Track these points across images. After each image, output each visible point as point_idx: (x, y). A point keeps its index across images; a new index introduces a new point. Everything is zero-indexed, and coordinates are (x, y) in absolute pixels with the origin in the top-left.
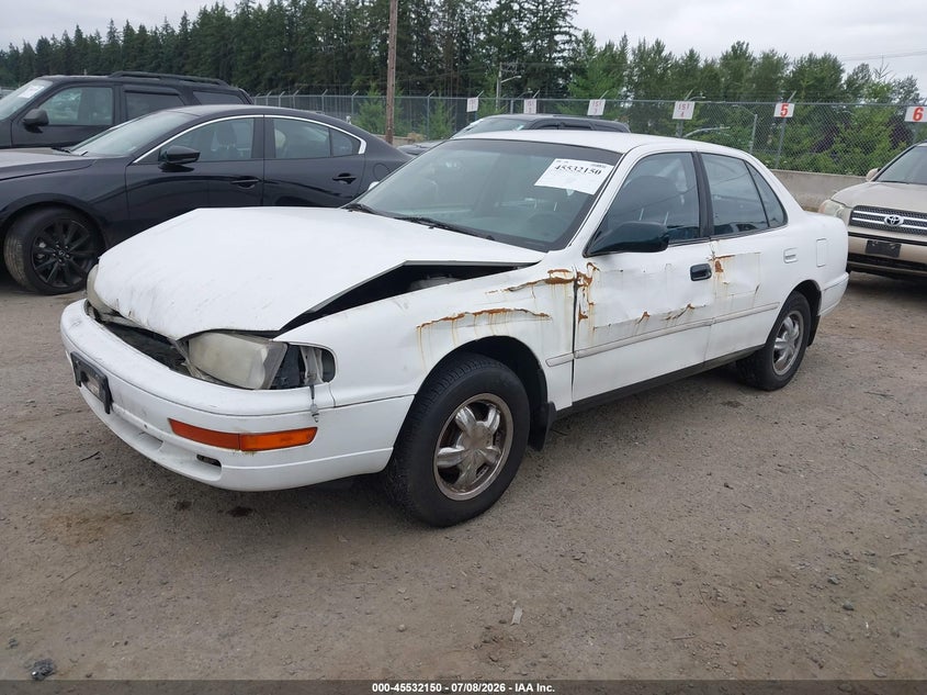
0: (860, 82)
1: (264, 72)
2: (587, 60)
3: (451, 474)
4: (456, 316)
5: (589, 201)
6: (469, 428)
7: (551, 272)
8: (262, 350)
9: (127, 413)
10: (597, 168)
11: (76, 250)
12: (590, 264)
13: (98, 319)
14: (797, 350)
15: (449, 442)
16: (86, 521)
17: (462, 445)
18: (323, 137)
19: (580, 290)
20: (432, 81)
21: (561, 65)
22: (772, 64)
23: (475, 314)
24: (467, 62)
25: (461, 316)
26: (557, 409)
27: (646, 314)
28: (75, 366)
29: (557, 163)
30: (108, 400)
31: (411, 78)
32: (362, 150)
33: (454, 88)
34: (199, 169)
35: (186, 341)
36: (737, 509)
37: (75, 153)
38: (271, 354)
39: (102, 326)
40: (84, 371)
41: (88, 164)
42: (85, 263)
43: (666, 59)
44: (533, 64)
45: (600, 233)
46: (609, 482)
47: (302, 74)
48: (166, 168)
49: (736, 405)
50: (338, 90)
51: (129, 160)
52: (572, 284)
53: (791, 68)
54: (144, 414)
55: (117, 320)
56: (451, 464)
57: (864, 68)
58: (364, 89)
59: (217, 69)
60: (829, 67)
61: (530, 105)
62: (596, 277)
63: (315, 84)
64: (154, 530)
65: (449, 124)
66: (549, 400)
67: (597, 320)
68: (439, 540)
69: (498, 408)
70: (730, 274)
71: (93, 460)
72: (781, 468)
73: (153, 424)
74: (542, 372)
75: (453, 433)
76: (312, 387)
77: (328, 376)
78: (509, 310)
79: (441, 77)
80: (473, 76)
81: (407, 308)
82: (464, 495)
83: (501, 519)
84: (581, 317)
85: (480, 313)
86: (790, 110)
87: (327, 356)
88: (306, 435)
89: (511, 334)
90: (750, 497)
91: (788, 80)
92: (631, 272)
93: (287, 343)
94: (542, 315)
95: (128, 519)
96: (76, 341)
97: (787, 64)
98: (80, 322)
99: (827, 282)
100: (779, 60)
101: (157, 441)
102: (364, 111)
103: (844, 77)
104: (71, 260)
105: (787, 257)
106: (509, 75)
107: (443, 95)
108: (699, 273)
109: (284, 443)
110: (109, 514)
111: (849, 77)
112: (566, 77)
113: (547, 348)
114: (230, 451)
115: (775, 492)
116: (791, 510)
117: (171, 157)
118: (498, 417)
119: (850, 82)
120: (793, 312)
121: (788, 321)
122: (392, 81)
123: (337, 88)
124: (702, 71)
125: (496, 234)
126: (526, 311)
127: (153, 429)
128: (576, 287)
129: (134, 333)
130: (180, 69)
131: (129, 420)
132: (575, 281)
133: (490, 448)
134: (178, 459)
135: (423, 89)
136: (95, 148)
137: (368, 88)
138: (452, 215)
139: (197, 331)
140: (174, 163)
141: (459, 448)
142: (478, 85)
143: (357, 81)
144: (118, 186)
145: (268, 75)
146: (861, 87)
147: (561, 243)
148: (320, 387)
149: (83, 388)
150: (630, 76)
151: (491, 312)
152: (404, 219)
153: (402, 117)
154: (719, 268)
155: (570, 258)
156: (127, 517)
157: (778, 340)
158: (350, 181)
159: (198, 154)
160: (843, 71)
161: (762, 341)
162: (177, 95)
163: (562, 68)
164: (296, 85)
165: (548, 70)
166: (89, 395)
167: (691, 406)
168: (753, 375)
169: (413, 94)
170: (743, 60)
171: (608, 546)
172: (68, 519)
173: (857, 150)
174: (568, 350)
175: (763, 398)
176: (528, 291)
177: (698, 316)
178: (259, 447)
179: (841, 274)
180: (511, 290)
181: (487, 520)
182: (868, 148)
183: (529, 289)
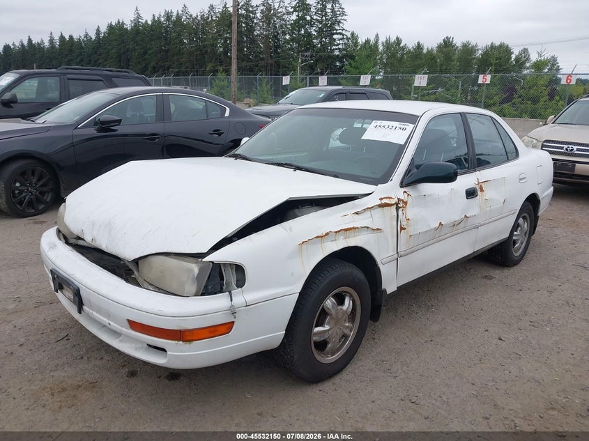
0: (524, 59)
1: (150, 63)
2: (354, 50)
3: (322, 346)
4: (324, 234)
5: (401, 149)
6: (333, 312)
7: (381, 199)
8: (195, 268)
9: (95, 313)
10: (403, 127)
11: (41, 186)
12: (405, 192)
13: (67, 242)
14: (526, 239)
15: (320, 324)
16: (64, 390)
17: (328, 324)
18: (200, 105)
19: (400, 210)
20: (257, 66)
21: (338, 53)
22: (468, 50)
23: (336, 232)
24: (278, 53)
25: (327, 234)
26: (388, 293)
27: (440, 223)
28: (54, 279)
29: (374, 123)
30: (79, 303)
31: (244, 64)
32: (227, 114)
33: (271, 70)
34: (121, 129)
35: (136, 262)
36: (512, 357)
37: (37, 121)
38: (201, 270)
39: (71, 248)
40: (61, 282)
41: (48, 129)
42: (46, 195)
43: (403, 48)
44: (321, 54)
45: (410, 171)
46: (422, 341)
47: (174, 63)
48: (99, 130)
49: (491, 278)
50: (197, 73)
51: (75, 126)
52: (395, 206)
53: (480, 52)
54: (108, 316)
55: (80, 242)
56: (322, 339)
57: (525, 51)
58: (215, 72)
59: (120, 61)
60: (504, 51)
61: (323, 80)
62: (410, 200)
63: (183, 69)
64: (114, 396)
65: (270, 92)
66: (383, 287)
67: (412, 230)
68: (314, 392)
69: (351, 296)
70: (489, 193)
71: (64, 341)
72: (532, 324)
73: (115, 323)
74: (379, 268)
75: (323, 317)
76: (230, 292)
77: (241, 283)
78: (357, 228)
79: (262, 63)
80: (282, 62)
81: (291, 231)
82: (331, 359)
83: (355, 373)
84: (402, 229)
85: (339, 231)
86: (488, 79)
87: (239, 269)
88: (226, 328)
89: (360, 245)
90: (518, 347)
91: (478, 59)
92: (430, 195)
93: (212, 262)
94: (378, 229)
95: (94, 387)
96: (53, 260)
97: (478, 50)
98: (55, 246)
99: (543, 193)
100: (473, 47)
101: (116, 334)
102: (216, 86)
103: (513, 56)
104: (38, 193)
105: (521, 179)
106: (305, 61)
107: (266, 75)
108: (471, 194)
109: (212, 334)
110: (80, 384)
111: (517, 57)
112: (341, 62)
113: (381, 252)
114: (174, 342)
115: (534, 342)
116: (548, 355)
117: (103, 123)
118: (351, 302)
119: (517, 60)
120: (523, 215)
121: (521, 221)
122: (234, 67)
123: (197, 71)
124: (426, 55)
125: (338, 173)
126: (368, 228)
127: (114, 325)
128: (398, 208)
129: (93, 251)
130: (96, 61)
131: (96, 318)
132: (397, 204)
133: (347, 325)
134: (134, 347)
135: (251, 71)
136: (51, 118)
137: (217, 71)
138: (295, 157)
139: (146, 254)
140: (105, 126)
141: (327, 327)
142: (286, 67)
143: (209, 67)
144: (69, 142)
145: (152, 64)
146: (524, 62)
147: (385, 179)
148: (236, 292)
149: (59, 295)
150: (381, 59)
151: (346, 230)
152: (272, 164)
153: (239, 89)
154: (482, 190)
155: (392, 189)
156: (93, 385)
157: (515, 233)
158: (220, 134)
159: (121, 120)
160: (512, 53)
161: (506, 235)
162: (102, 80)
163: (338, 55)
164: (171, 70)
165: (329, 57)
166: (64, 299)
167: (462, 280)
168: (500, 258)
169: (245, 75)
170: (451, 48)
171: (432, 390)
172: (51, 389)
173: (529, 102)
174: (394, 252)
175: (507, 272)
176: (368, 214)
177: (471, 222)
178: (194, 338)
179: (550, 188)
180: (357, 213)
181: (345, 375)
182: (535, 101)
183: (368, 212)
